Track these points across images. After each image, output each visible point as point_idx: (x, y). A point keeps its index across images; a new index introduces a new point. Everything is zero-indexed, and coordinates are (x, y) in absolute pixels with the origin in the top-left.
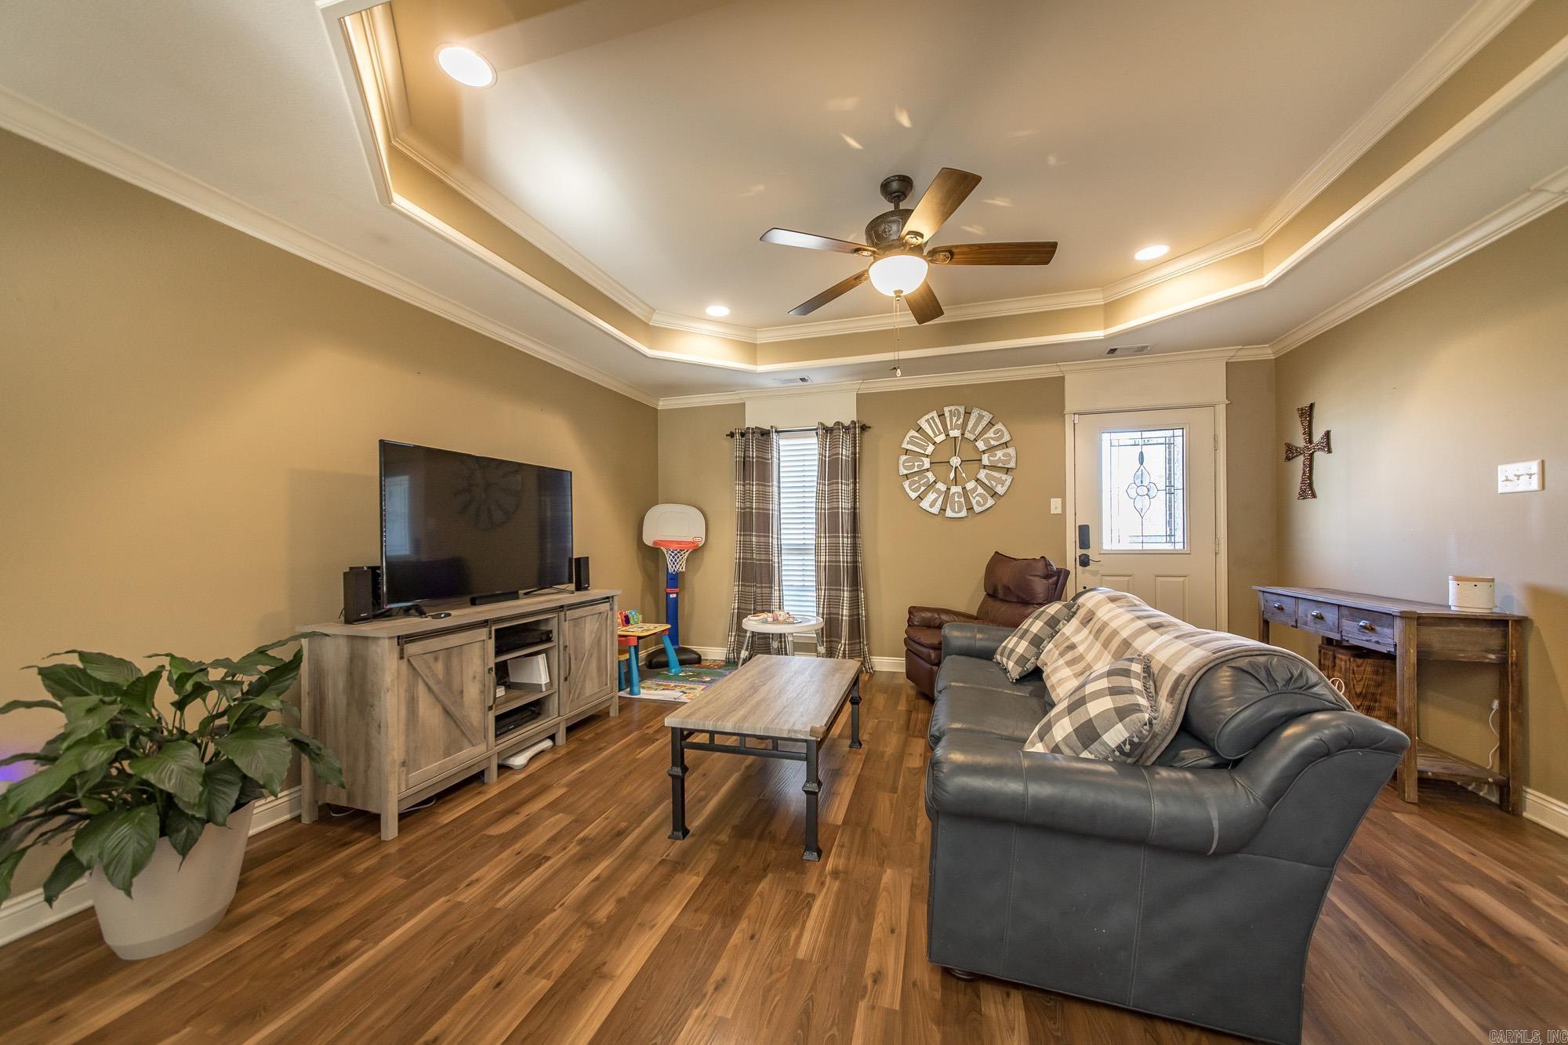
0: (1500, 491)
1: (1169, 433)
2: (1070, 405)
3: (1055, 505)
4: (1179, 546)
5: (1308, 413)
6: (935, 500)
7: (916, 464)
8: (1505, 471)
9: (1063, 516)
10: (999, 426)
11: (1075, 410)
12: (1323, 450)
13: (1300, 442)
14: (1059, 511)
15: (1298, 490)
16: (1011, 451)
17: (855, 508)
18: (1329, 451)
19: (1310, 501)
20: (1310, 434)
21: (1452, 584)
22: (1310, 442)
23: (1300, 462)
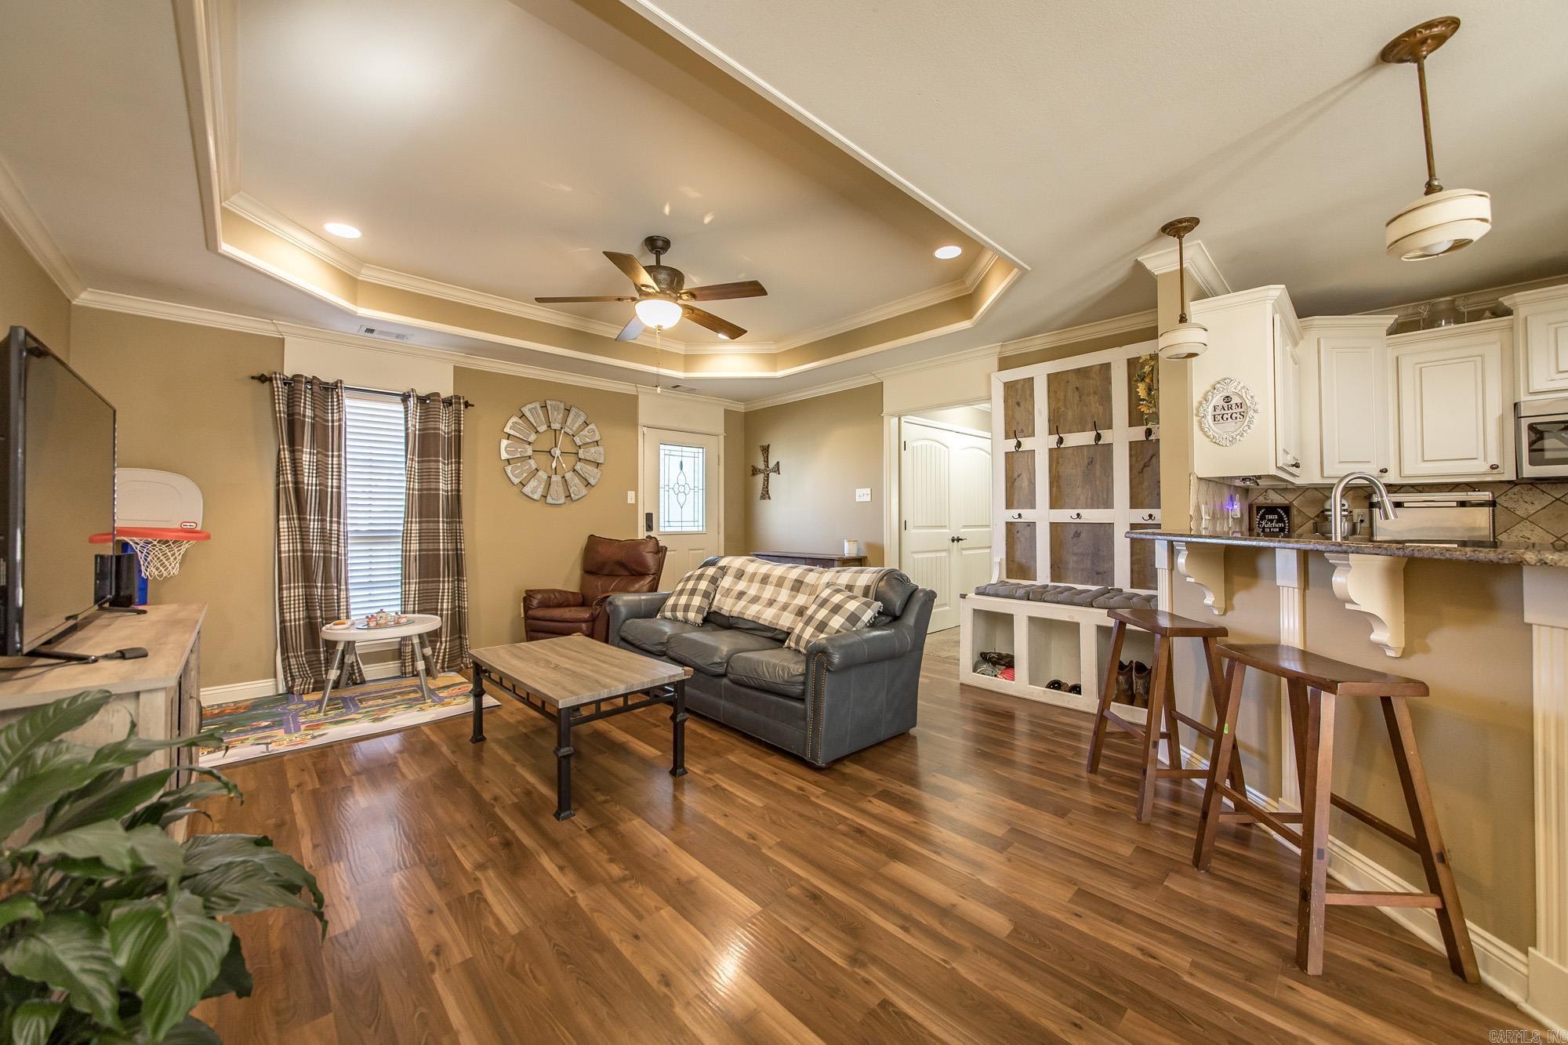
0: (857, 500)
1: (696, 450)
2: (642, 419)
3: (631, 497)
4: (701, 529)
5: (766, 450)
6: (536, 488)
7: (519, 450)
8: (859, 492)
9: (635, 506)
10: (592, 426)
11: (646, 423)
12: (775, 472)
13: (761, 465)
14: (633, 502)
15: (760, 494)
16: (601, 449)
17: (458, 491)
18: (779, 474)
19: (766, 501)
20: (766, 461)
21: (846, 544)
22: (768, 466)
23: (760, 477)
